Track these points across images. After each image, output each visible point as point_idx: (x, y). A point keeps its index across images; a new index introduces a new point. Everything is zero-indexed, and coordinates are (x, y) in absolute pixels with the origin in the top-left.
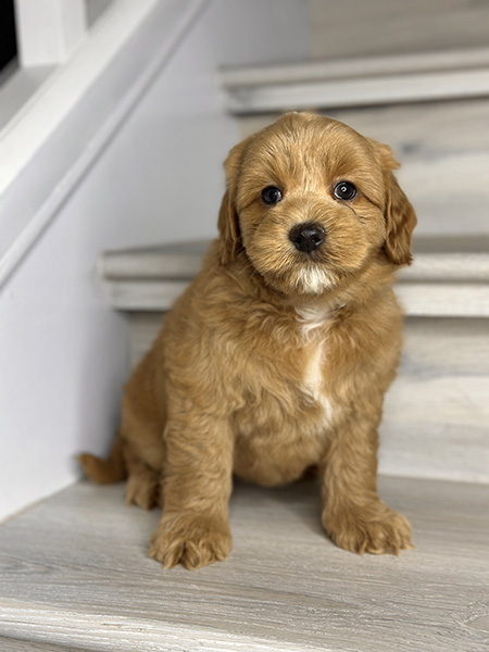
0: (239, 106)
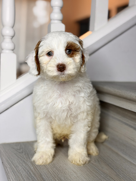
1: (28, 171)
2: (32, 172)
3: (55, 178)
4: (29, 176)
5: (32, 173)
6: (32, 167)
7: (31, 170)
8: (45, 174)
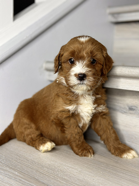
0: (114, 20)
1: (16, 178)
2: (21, 178)
3: (57, 179)
4: (23, 184)
5: (22, 180)
6: (17, 173)
7: (17, 175)
8: (41, 177)
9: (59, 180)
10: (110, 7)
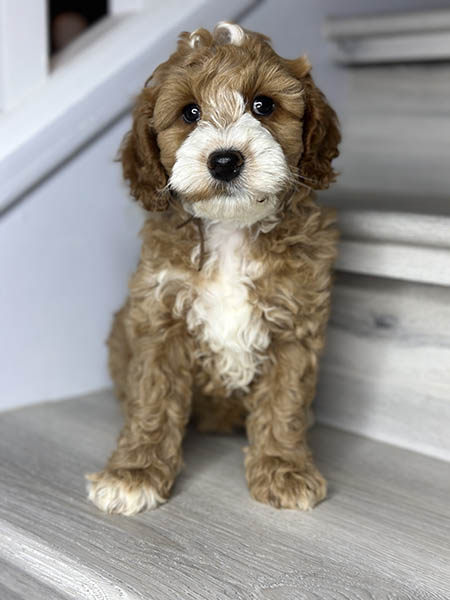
9: (181, 515)
10: (333, 18)
